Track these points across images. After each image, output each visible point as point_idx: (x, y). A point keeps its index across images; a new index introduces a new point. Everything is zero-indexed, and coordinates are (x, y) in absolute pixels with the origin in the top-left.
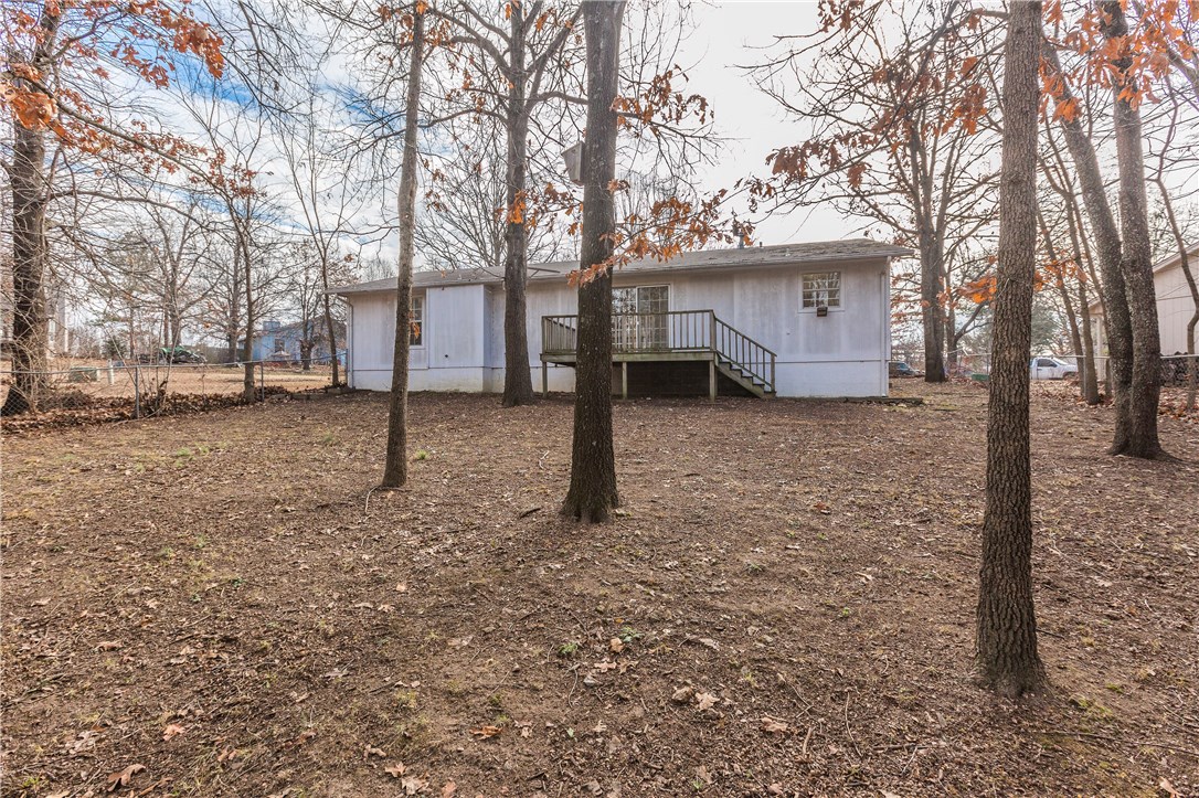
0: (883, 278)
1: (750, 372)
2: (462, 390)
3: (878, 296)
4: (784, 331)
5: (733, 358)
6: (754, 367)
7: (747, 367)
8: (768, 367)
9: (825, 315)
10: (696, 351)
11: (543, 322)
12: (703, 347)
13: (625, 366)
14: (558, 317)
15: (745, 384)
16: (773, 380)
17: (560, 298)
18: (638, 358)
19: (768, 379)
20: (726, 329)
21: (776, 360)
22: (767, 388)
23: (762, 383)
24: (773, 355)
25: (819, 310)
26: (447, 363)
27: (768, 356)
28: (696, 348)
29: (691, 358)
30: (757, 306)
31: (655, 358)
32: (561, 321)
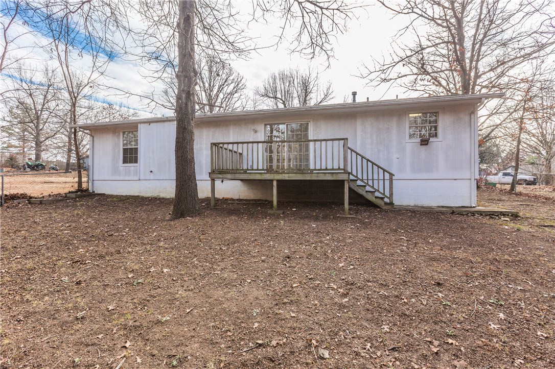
0: (472, 116)
1: (373, 187)
2: (162, 195)
3: (468, 130)
4: (395, 156)
5: (360, 176)
6: (376, 182)
7: (370, 183)
8: (387, 183)
9: (427, 144)
10: (332, 172)
11: (212, 147)
12: (339, 169)
13: (275, 183)
14: (223, 144)
15: (369, 197)
16: (391, 194)
17: (231, 131)
18: (286, 177)
19: (387, 194)
20: (354, 154)
21: (394, 177)
22: (387, 200)
23: (381, 196)
24: (391, 175)
25: (422, 141)
26: (152, 176)
27: (387, 176)
28: (333, 169)
29: (329, 177)
30: (374, 136)
31: (299, 177)
32: (226, 146)
